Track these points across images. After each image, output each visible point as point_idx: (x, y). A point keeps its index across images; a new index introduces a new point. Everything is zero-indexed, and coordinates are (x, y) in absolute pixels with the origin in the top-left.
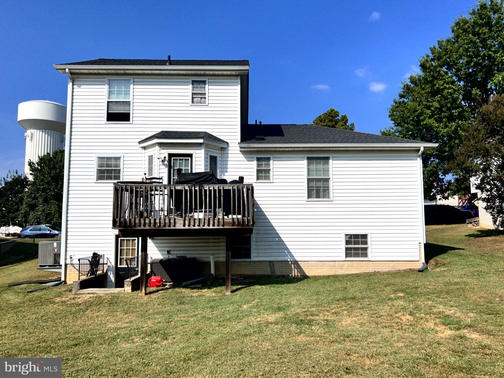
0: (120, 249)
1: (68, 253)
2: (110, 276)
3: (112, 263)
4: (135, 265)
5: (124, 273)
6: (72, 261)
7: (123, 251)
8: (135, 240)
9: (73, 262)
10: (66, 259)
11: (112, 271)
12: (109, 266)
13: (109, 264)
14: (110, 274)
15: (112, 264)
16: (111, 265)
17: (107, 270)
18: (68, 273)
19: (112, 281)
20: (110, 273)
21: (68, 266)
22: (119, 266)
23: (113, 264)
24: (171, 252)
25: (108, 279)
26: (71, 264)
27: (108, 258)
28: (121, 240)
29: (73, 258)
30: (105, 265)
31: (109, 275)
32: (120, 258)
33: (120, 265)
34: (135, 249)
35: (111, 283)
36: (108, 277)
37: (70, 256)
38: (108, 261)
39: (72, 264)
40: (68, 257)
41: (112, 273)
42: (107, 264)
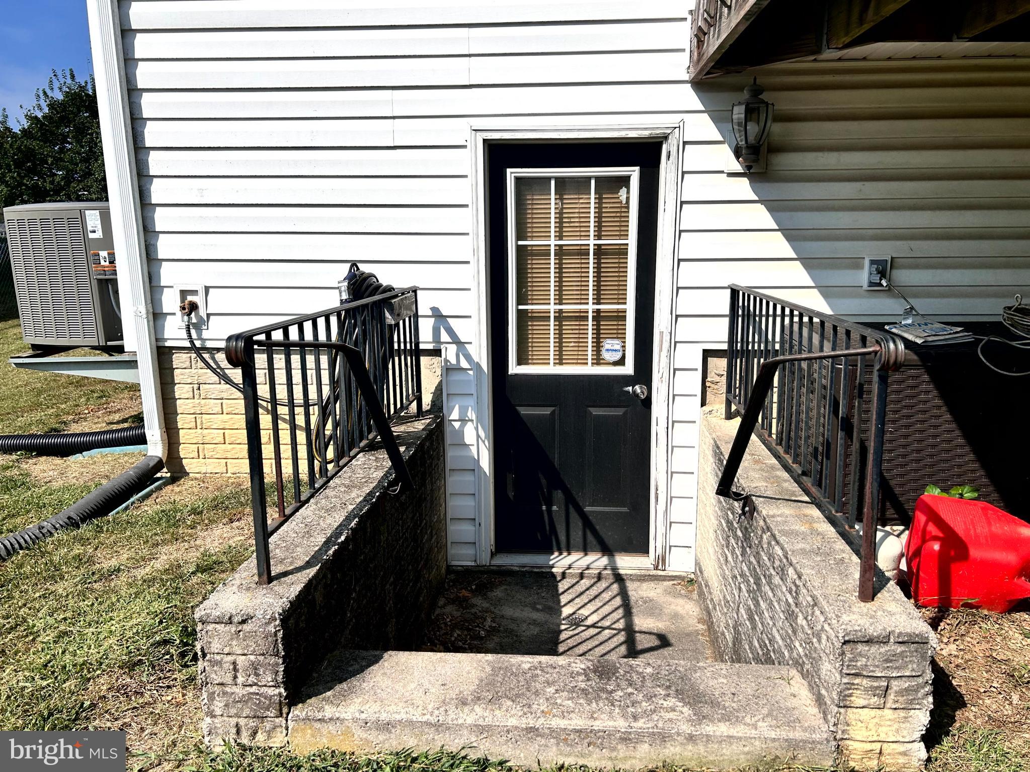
0: (520, 250)
1: (168, 274)
2: (460, 433)
3: (471, 349)
4: (621, 362)
5: (547, 411)
6: (198, 327)
7: (534, 264)
8: (624, 181)
9: (205, 334)
10: (156, 316)
11: (471, 402)
12: (449, 370)
13: (450, 353)
14: (463, 420)
15: (468, 357)
16: (464, 364)
17: (438, 392)
18: (181, 406)
19: (475, 468)
20: (463, 411)
21: (179, 360)
22: (514, 368)
23: (480, 352)
24: (904, 277)
25: (451, 454)
26: (193, 348)
27: (437, 314)
28: (518, 180)
29: (202, 312)
30: (424, 360)
31: (457, 425)
32: (522, 316)
33: (522, 360)
34: (622, 252)
35: (469, 477)
36: (448, 440)
37: (184, 293)
38: (444, 337)
39: (199, 351)
40: (170, 302)
41: (471, 414)
42: (436, 353)
